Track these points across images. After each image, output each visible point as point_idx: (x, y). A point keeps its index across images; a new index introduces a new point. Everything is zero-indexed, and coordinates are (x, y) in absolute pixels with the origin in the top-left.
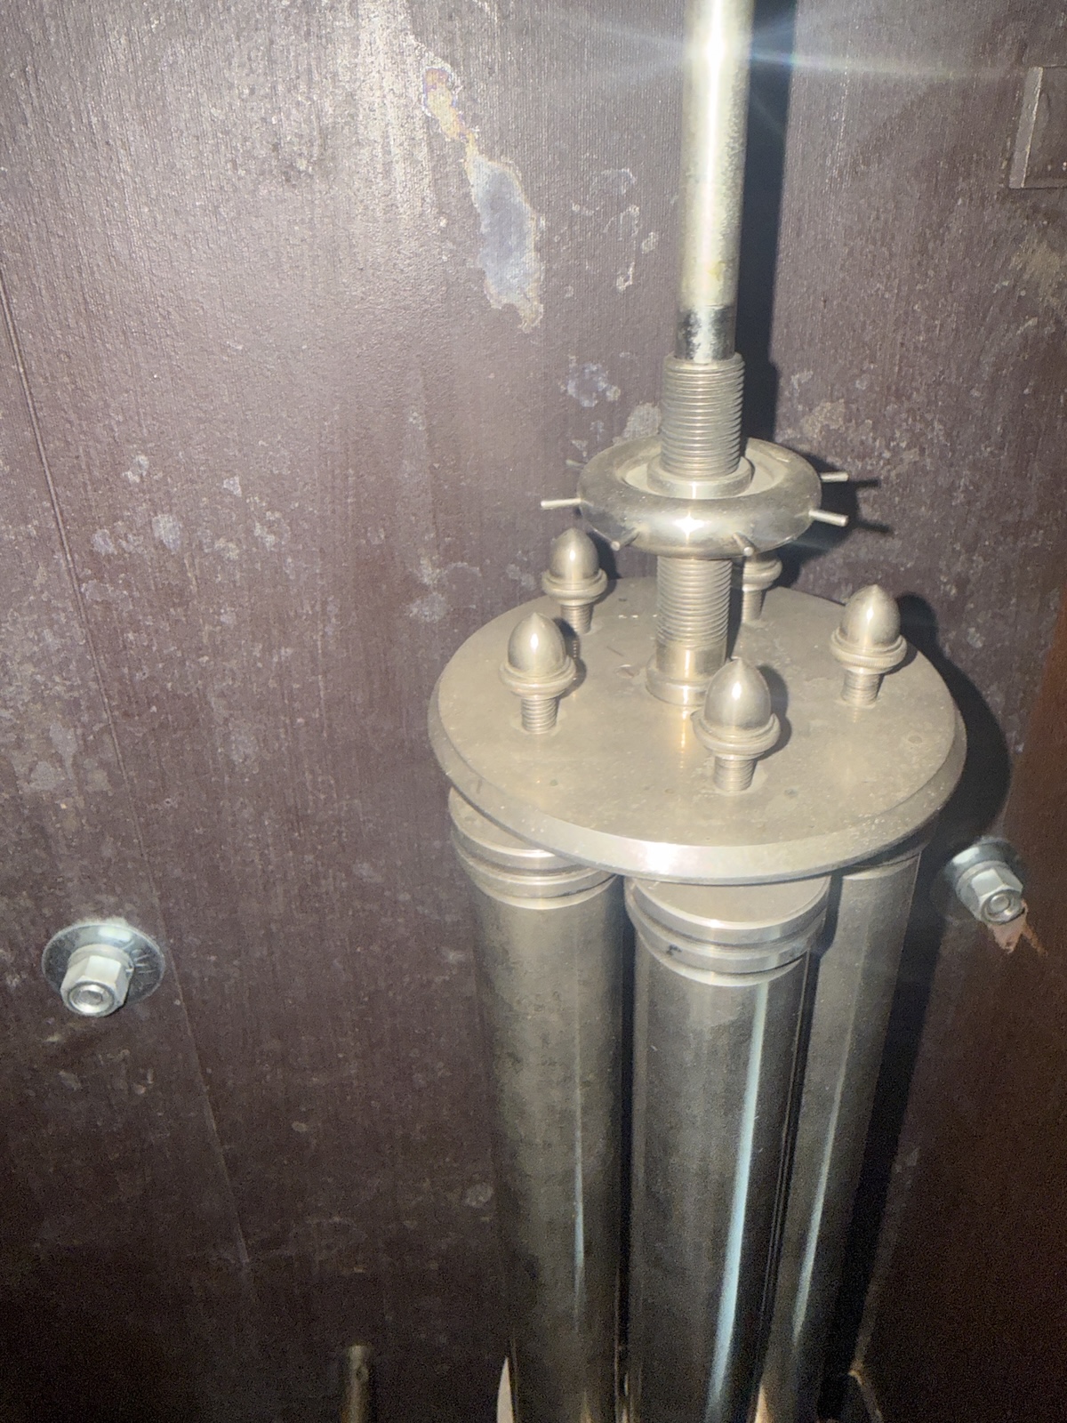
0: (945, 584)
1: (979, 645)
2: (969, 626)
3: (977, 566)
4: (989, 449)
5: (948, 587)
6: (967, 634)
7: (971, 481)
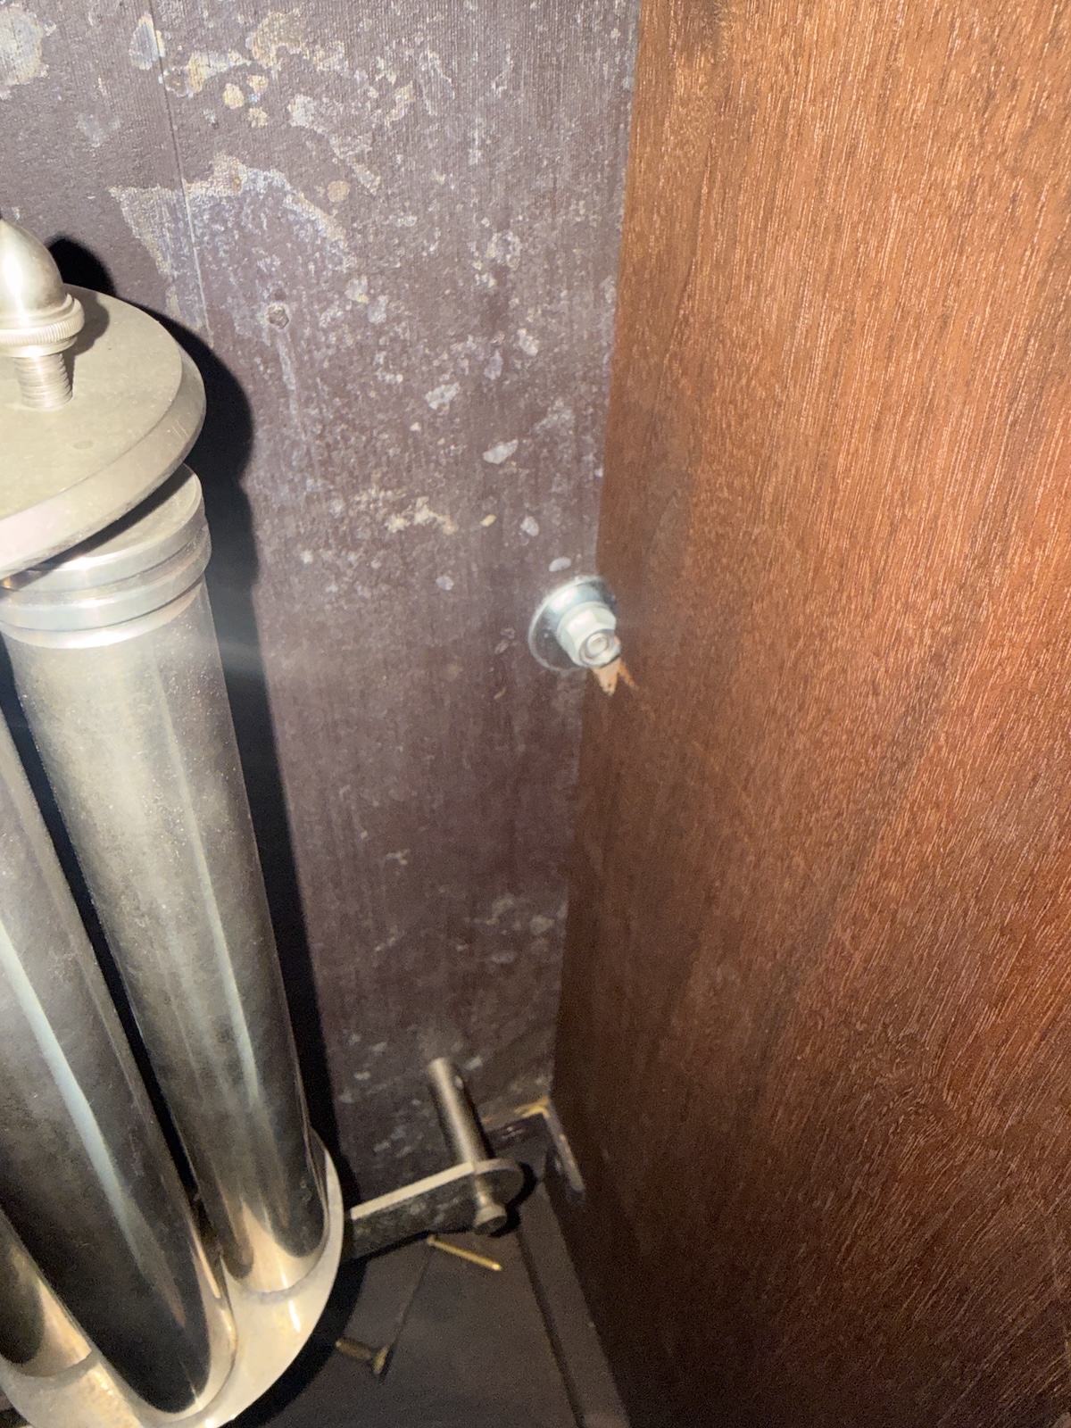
0: (481, 274)
1: (533, 350)
2: (519, 327)
3: (514, 250)
4: (501, 89)
5: (484, 277)
6: (517, 338)
7: (487, 133)
